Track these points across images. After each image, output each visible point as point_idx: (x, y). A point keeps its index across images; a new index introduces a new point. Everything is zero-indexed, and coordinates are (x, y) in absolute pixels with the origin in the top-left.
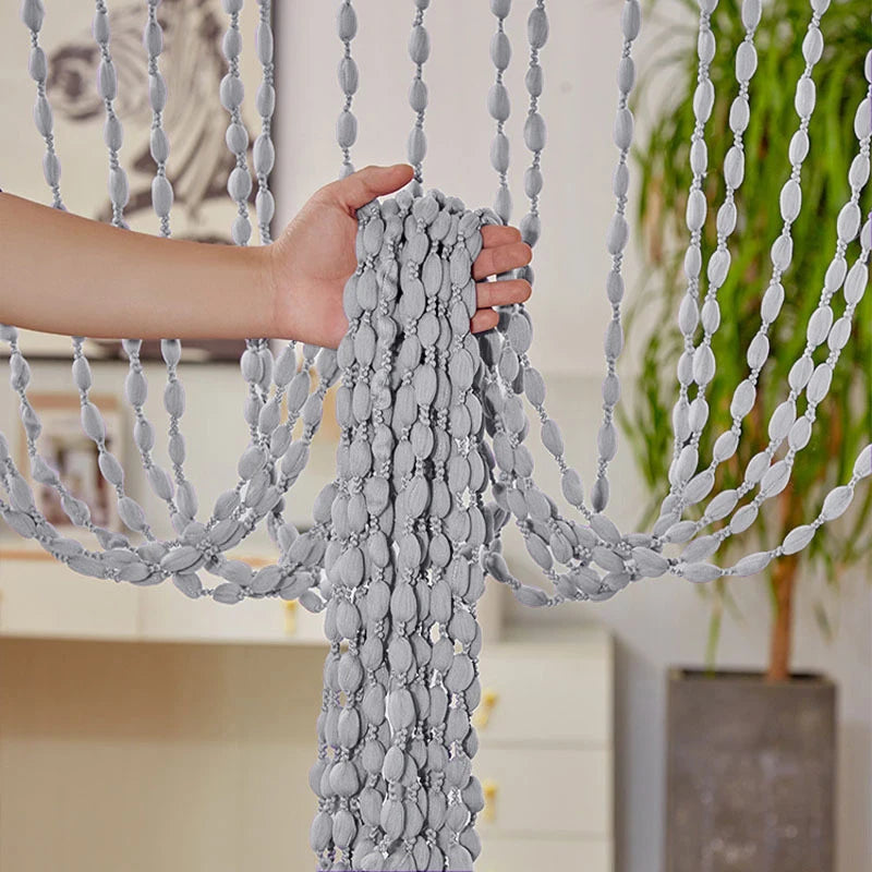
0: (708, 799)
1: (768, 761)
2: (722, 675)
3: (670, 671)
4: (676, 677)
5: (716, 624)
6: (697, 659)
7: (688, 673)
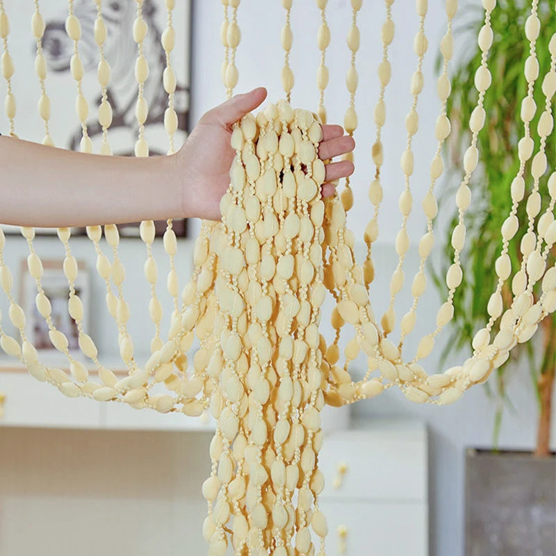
0: (494, 539)
1: (536, 512)
2: (504, 452)
3: (467, 450)
4: (472, 454)
5: (498, 418)
6: (486, 442)
7: (479, 451)
